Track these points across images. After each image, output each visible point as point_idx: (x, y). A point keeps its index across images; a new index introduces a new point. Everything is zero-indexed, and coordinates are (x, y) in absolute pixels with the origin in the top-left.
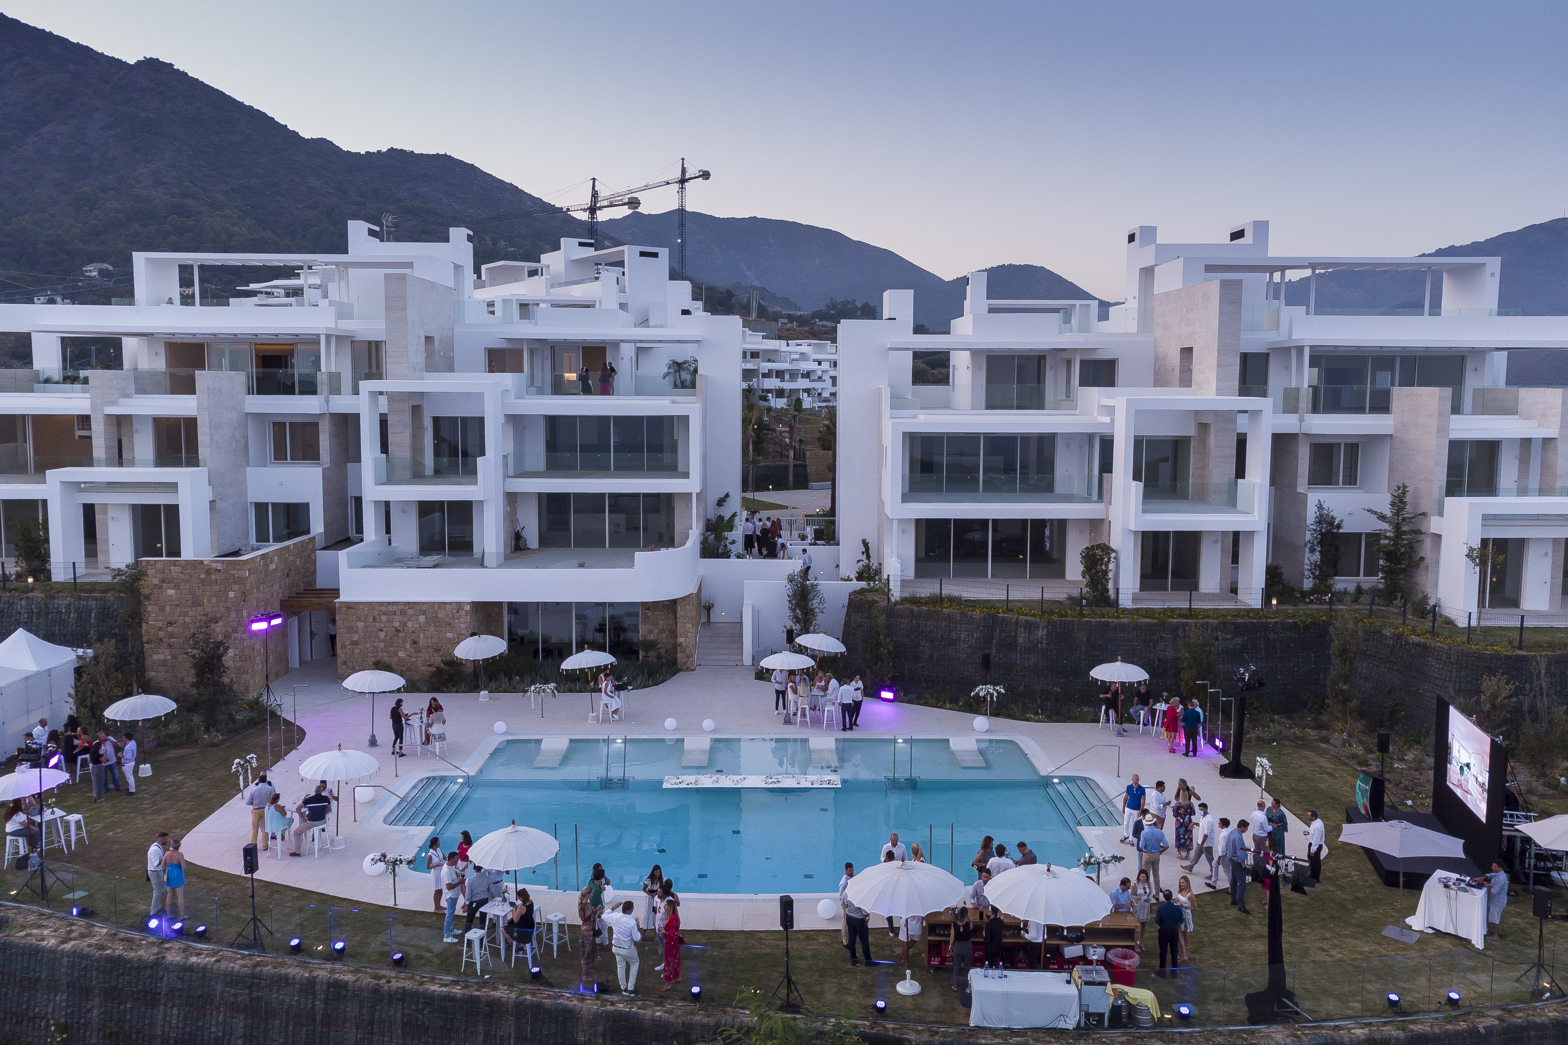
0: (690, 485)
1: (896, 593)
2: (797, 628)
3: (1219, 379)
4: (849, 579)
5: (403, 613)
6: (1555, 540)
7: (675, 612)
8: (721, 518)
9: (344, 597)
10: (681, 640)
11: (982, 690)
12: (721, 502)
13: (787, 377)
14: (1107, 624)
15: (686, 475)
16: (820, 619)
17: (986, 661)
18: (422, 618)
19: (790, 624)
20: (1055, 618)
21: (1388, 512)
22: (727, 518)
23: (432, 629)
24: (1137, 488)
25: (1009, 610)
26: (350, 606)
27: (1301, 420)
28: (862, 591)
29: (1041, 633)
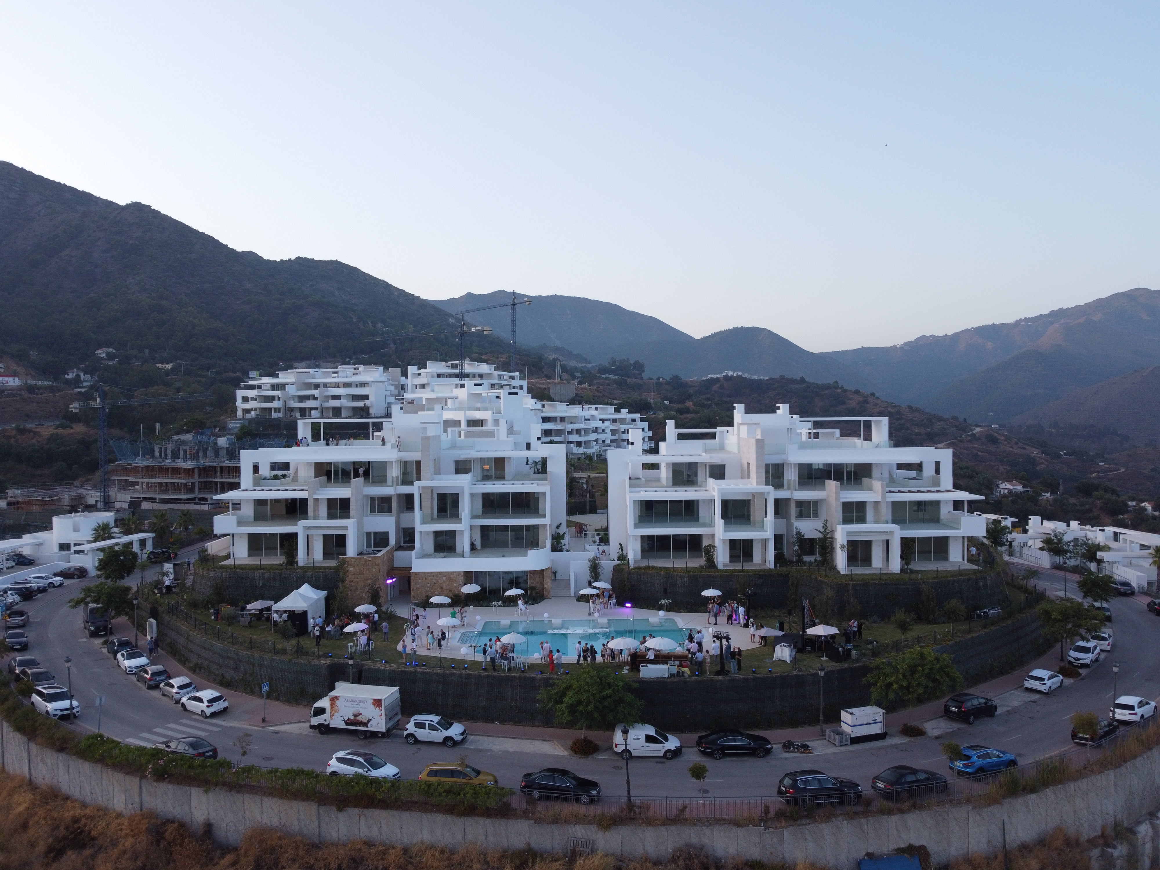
0: (546, 521)
1: (632, 565)
2: (592, 580)
3: (757, 478)
4: (614, 560)
5: (437, 576)
6: (883, 540)
7: (543, 575)
8: (559, 534)
9: (413, 570)
10: (545, 586)
11: (663, 601)
12: (558, 527)
13: (583, 433)
14: (710, 576)
15: (544, 516)
16: (602, 576)
17: (665, 591)
18: (444, 578)
19: (590, 579)
20: (691, 573)
21: (821, 529)
22: (561, 534)
23: (448, 582)
24: (722, 522)
25: (674, 571)
26: (416, 574)
27: (792, 493)
28: (619, 565)
29: (686, 579)
